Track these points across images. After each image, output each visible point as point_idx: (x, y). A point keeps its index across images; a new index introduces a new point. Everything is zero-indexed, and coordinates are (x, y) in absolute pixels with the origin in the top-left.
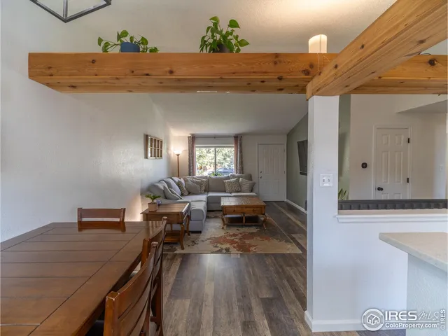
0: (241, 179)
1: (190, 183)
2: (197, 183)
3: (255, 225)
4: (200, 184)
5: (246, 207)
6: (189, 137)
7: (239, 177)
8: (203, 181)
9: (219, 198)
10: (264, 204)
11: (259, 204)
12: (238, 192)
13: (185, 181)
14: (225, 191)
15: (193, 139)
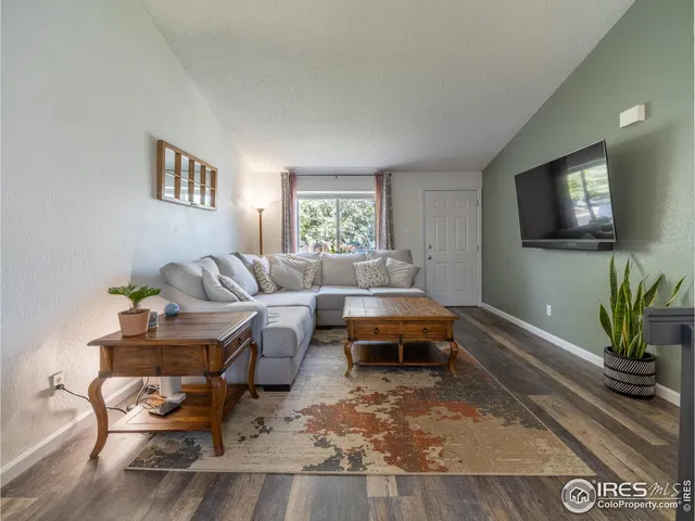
0: (389, 261)
1: (282, 267)
2: (297, 267)
3: (427, 368)
4: (304, 269)
5: (406, 321)
6: (282, 175)
7: (385, 257)
8: (310, 264)
9: (341, 300)
10: (447, 313)
11: (437, 314)
12: (382, 286)
13: (271, 263)
14: (356, 285)
15: (291, 179)
